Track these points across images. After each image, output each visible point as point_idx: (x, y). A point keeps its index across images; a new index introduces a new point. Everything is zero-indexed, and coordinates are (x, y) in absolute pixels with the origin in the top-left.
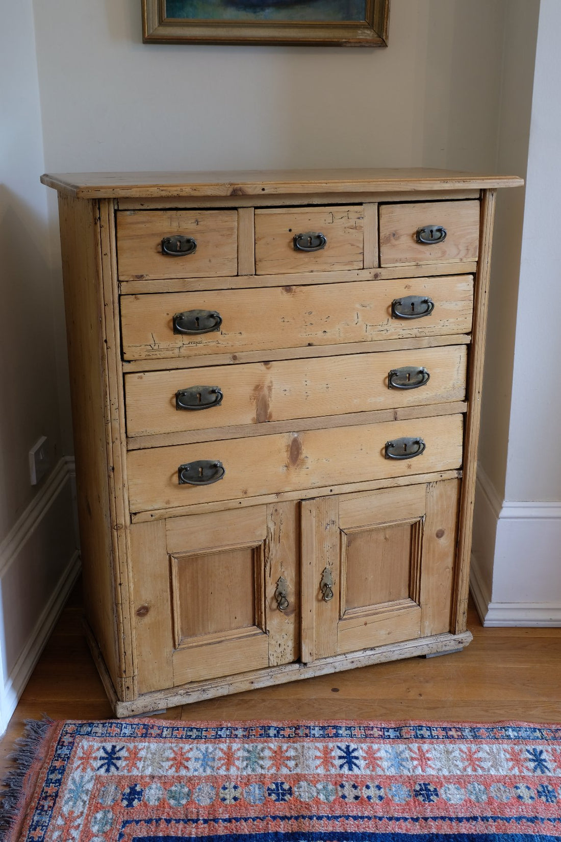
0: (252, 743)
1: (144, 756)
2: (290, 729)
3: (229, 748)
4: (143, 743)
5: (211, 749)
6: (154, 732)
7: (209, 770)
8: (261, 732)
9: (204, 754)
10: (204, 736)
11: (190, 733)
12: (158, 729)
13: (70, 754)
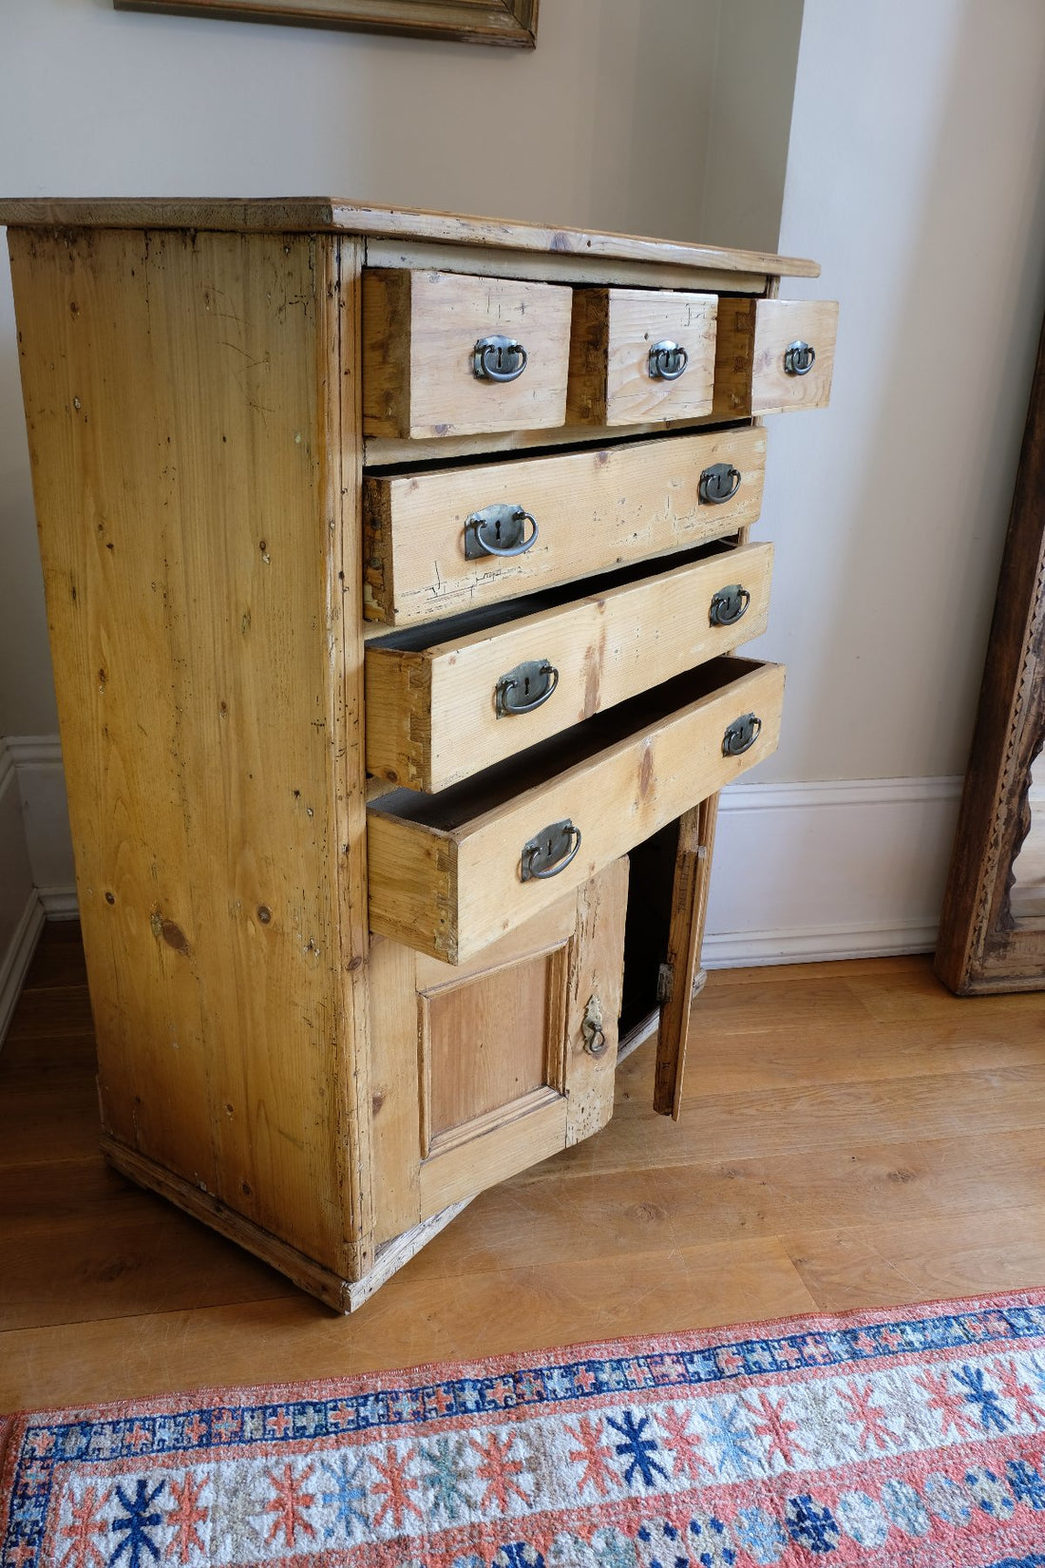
0: (436, 1432)
1: (210, 1505)
2: (505, 1384)
3: (391, 1455)
4: (206, 1465)
5: (353, 1462)
6: (225, 1427)
7: (358, 1528)
8: (450, 1399)
9: (339, 1478)
10: (332, 1424)
11: (301, 1421)
12: (233, 1418)
13: (44, 1519)
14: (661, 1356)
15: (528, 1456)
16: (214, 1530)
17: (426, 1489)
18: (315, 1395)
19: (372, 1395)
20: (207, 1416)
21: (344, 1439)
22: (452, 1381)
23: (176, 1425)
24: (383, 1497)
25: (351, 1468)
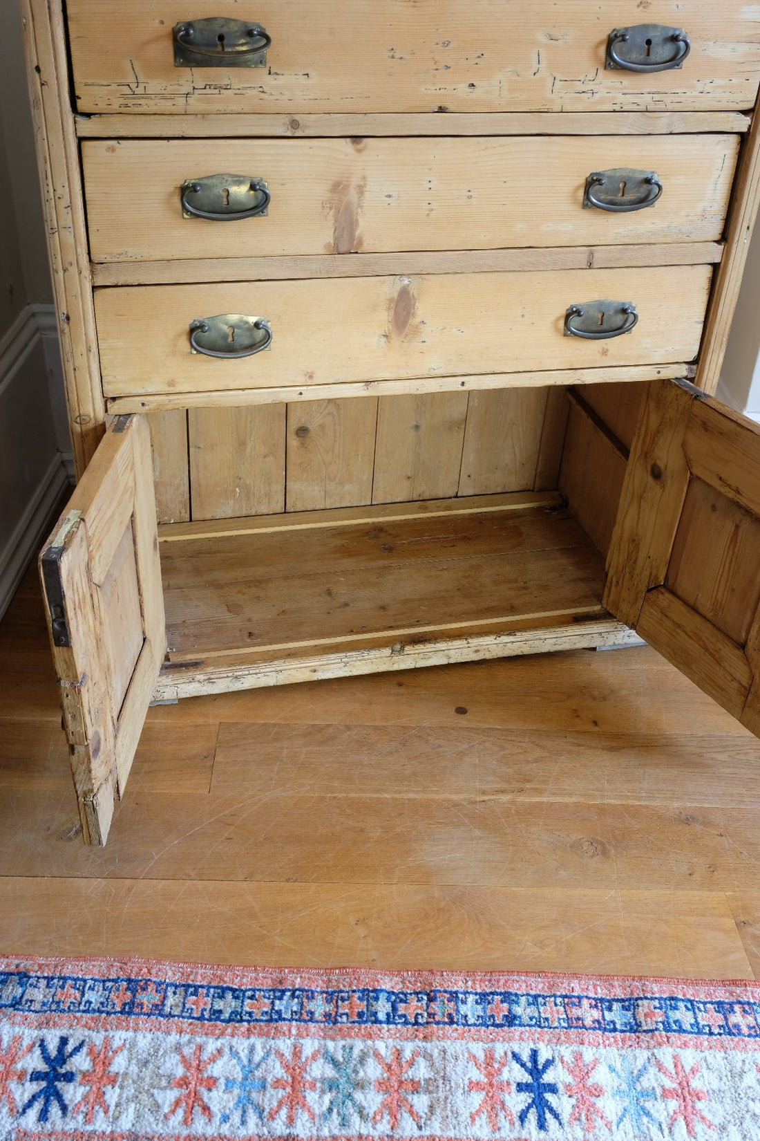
0: (343, 1038)
1: (121, 1071)
2: (418, 1001)
3: (297, 1053)
4: (124, 1032)
5: (259, 1054)
6: (147, 998)
7: (252, 1119)
8: (361, 1006)
9: (244, 1067)
10: (247, 1013)
11: (219, 1005)
12: (156, 991)
14: (579, 998)
15: (427, 1076)
16: (120, 1096)
17: (323, 1092)
18: (236, 981)
19: (289, 990)
20: (134, 985)
21: (255, 1028)
22: (368, 990)
23: (104, 989)
24: (281, 1093)
25: (257, 1059)
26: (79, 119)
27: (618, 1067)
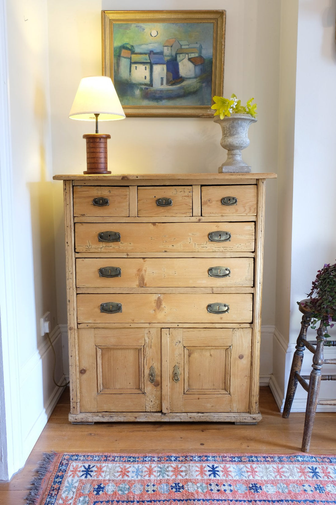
0: (162, 464)
1: (105, 470)
3: (150, 467)
7: (140, 477)
13: (66, 469)
14: (226, 456)
15: (185, 470)
16: (105, 474)
17: (158, 472)
19: (148, 456)
20: (106, 456)
23: (99, 457)
24: (147, 473)
25: (140, 468)
26: (76, 253)
27: (236, 468)
